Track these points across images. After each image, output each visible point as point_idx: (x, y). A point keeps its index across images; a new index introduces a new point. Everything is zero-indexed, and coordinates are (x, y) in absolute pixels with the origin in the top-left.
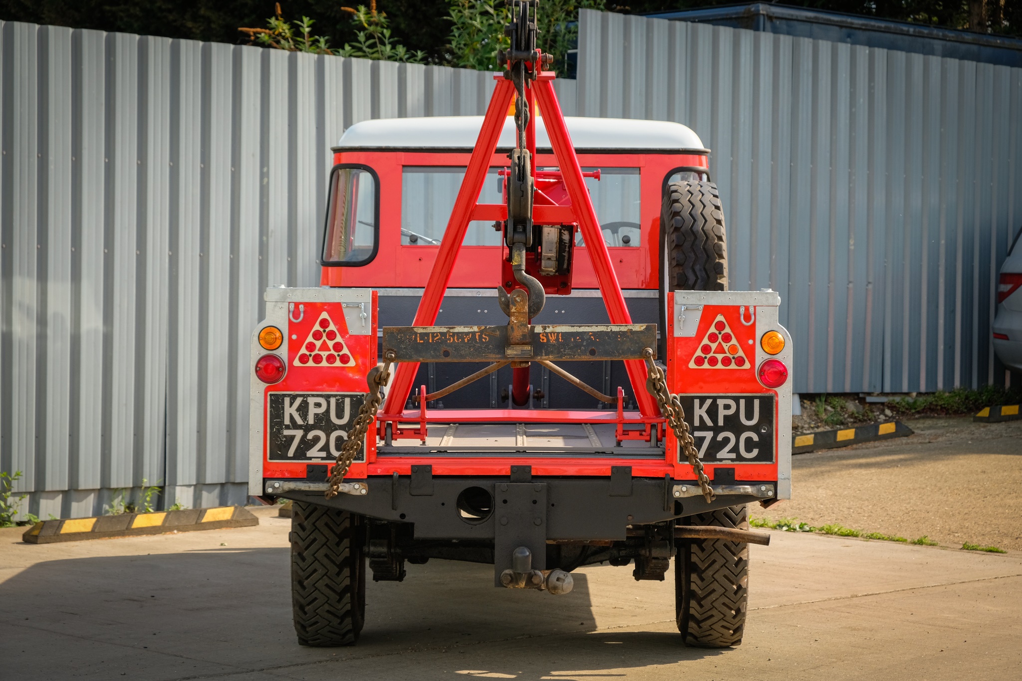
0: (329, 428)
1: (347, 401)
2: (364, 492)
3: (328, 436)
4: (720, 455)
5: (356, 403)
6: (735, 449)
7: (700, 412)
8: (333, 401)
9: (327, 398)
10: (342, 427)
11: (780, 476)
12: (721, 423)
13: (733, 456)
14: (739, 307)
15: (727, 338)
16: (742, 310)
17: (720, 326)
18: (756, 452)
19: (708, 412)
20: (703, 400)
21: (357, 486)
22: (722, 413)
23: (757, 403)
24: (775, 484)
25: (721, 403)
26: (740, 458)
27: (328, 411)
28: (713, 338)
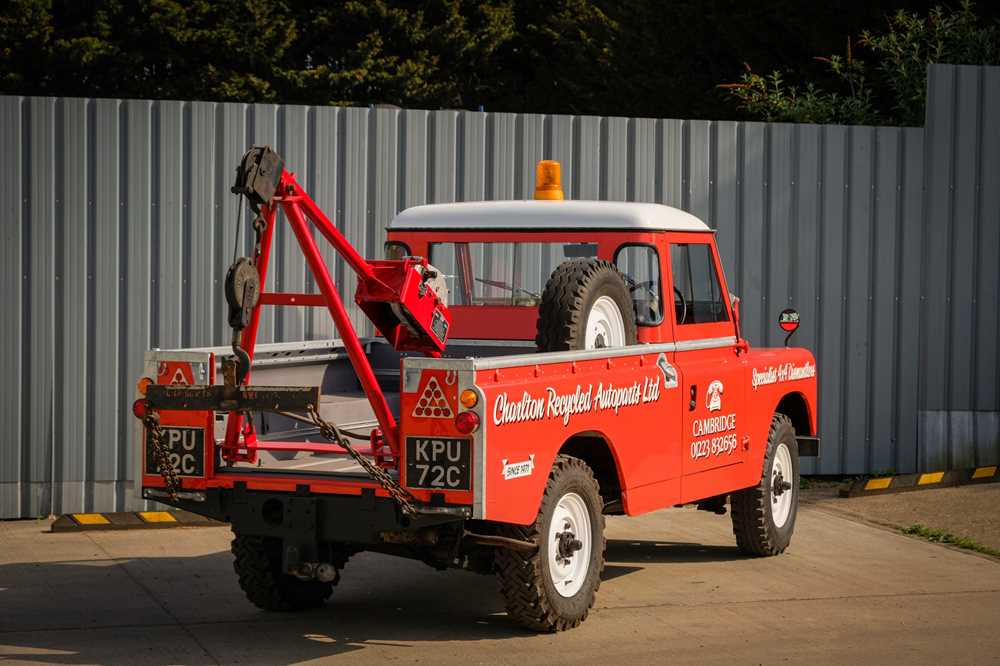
0: (182, 452)
1: (193, 433)
2: (203, 499)
3: (181, 458)
4: (433, 483)
5: (199, 434)
6: (444, 479)
7: (420, 450)
8: (184, 432)
9: (181, 430)
10: (190, 452)
11: (475, 501)
12: (434, 459)
13: (442, 484)
14: (446, 371)
15: (438, 394)
16: (448, 373)
17: (433, 385)
18: (458, 482)
19: (425, 450)
20: (422, 441)
21: (198, 495)
22: (435, 451)
23: (459, 444)
24: (471, 507)
25: (434, 443)
26: (447, 486)
27: (182, 439)
28: (428, 394)
